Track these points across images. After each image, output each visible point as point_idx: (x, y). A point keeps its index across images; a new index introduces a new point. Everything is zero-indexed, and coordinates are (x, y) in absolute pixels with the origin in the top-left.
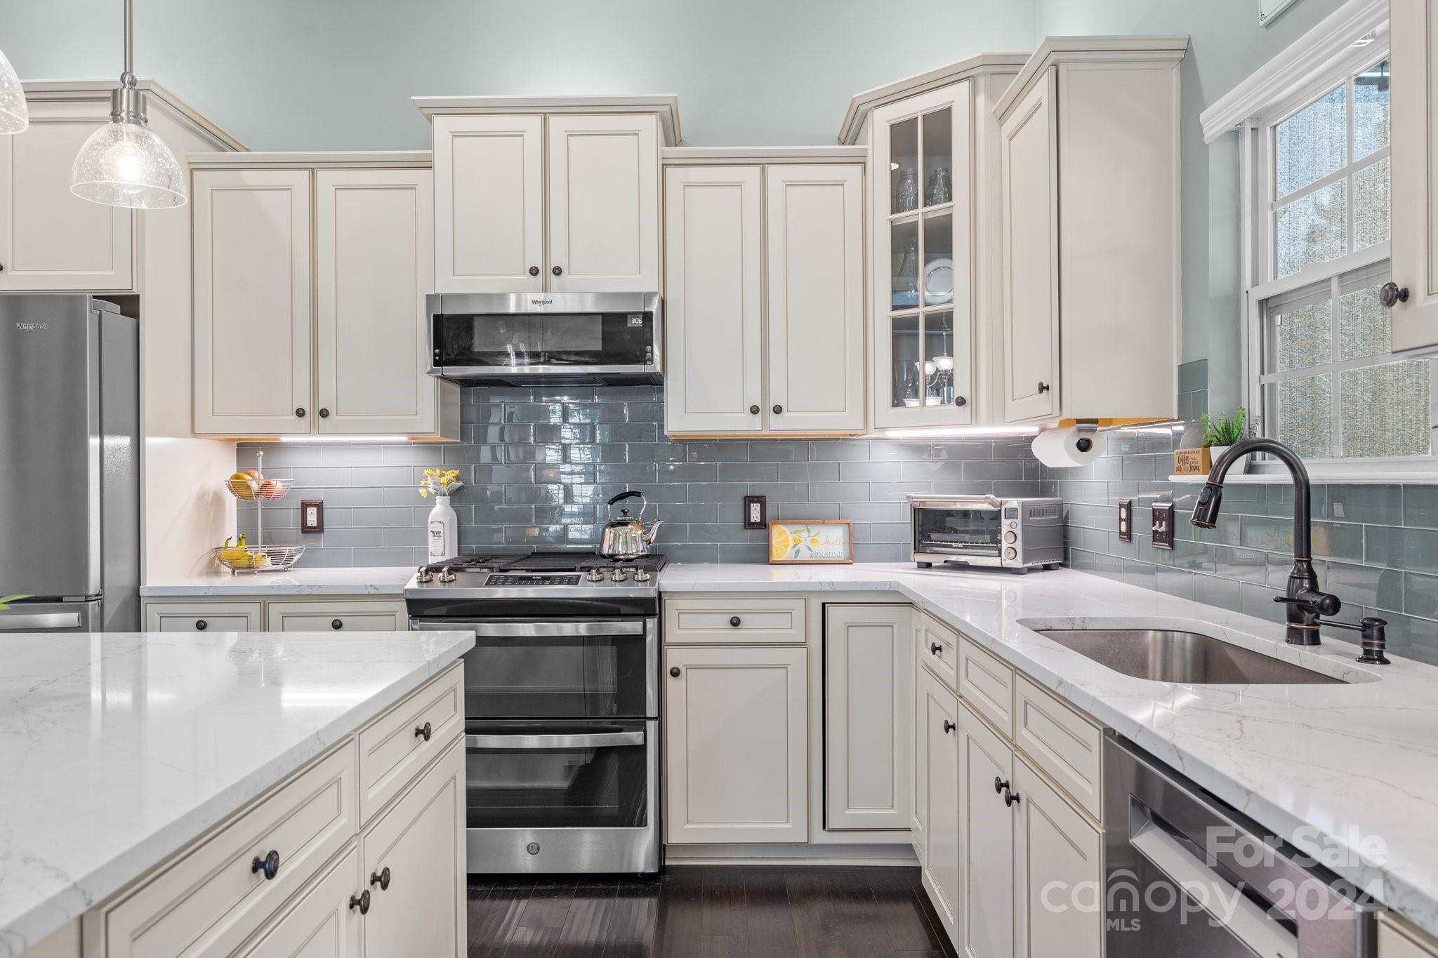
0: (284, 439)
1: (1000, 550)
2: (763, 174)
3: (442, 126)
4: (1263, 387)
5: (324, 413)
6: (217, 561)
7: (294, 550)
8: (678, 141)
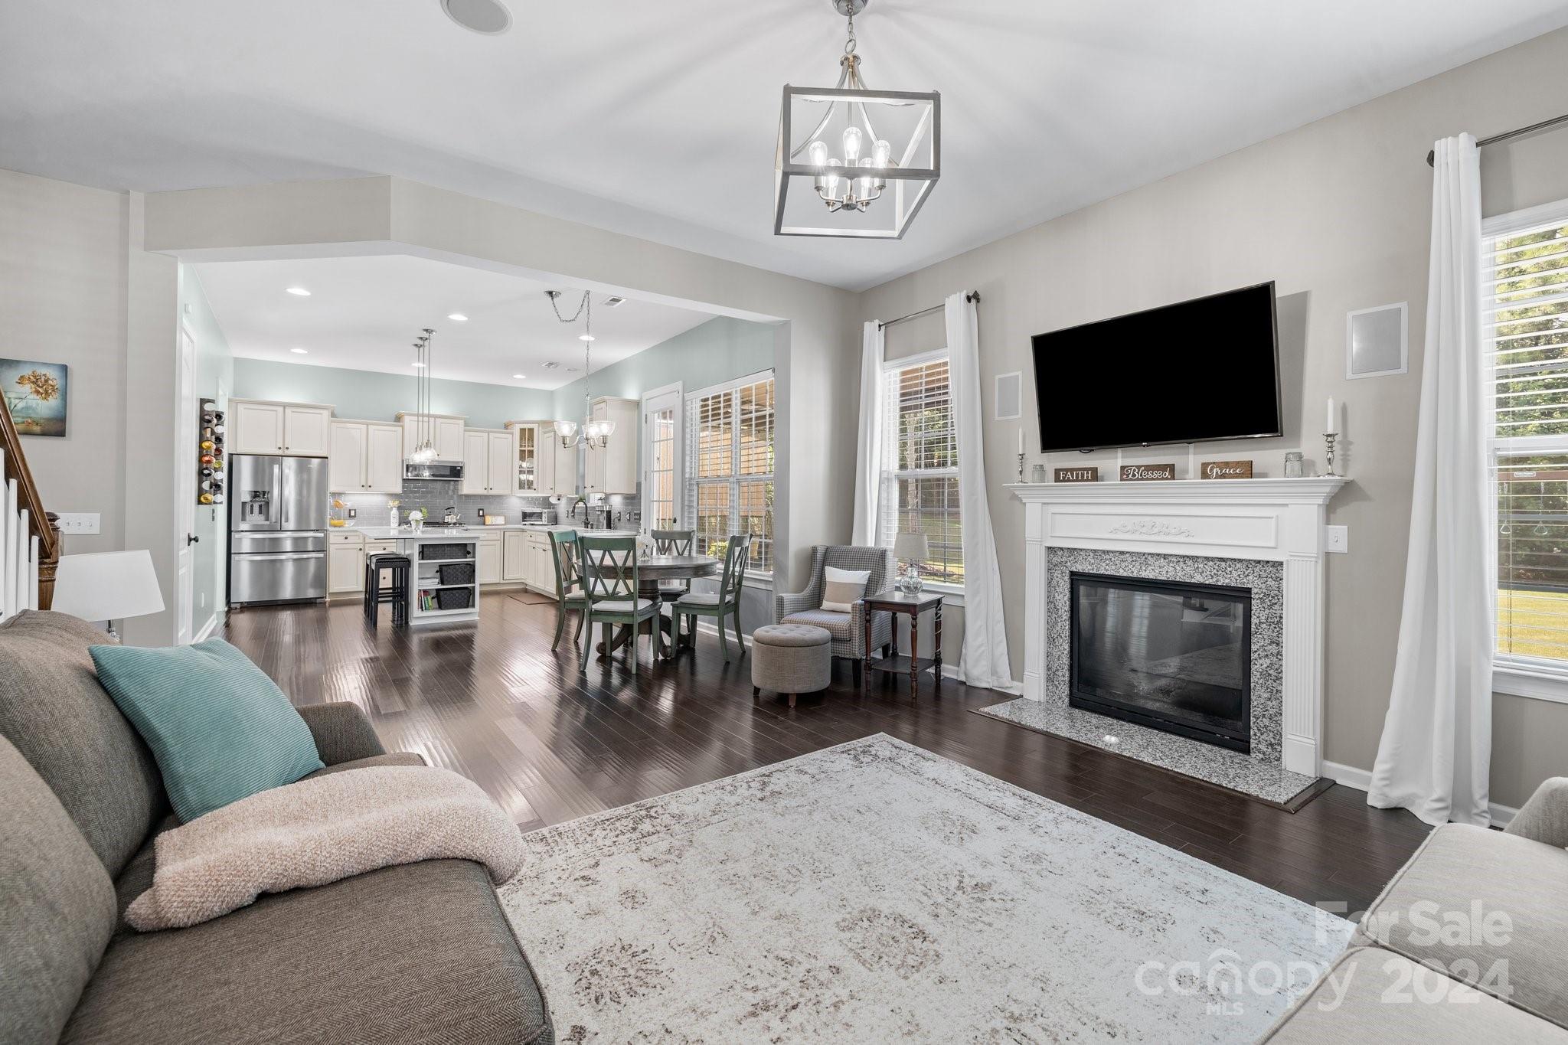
1: (542, 521)
2: (488, 434)
5: (370, 486)
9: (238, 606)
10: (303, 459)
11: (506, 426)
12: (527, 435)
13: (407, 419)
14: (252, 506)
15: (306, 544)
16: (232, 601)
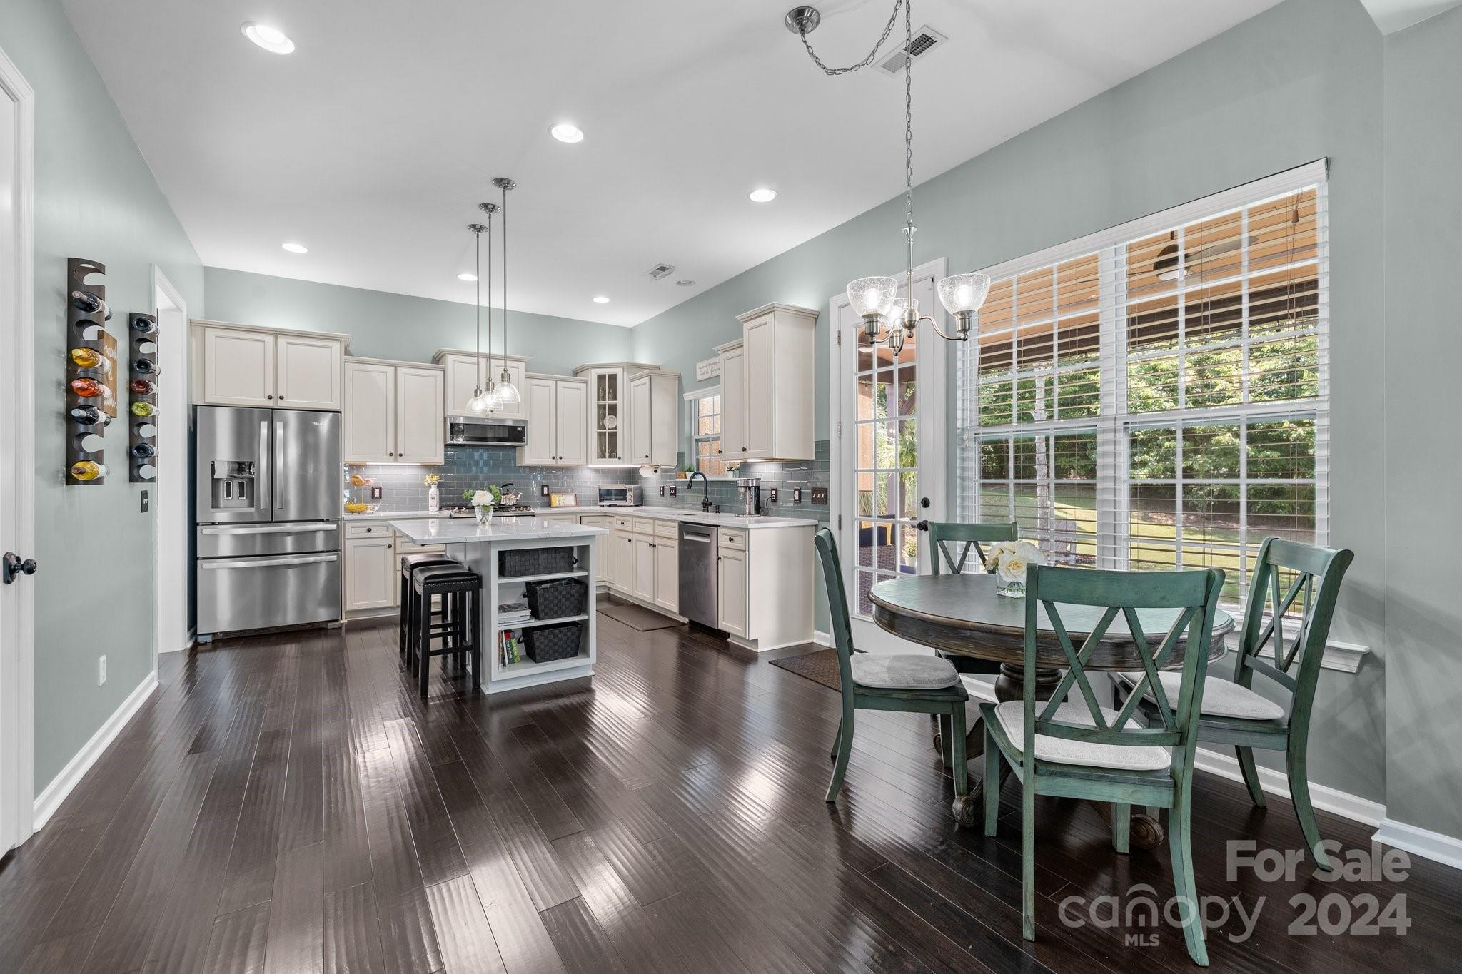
1: (627, 500)
2: (555, 383)
4: (697, 458)
5: (401, 455)
9: (209, 639)
10: (308, 416)
11: (576, 373)
12: (608, 385)
13: (450, 359)
14: (228, 485)
15: (313, 542)
16: (199, 633)
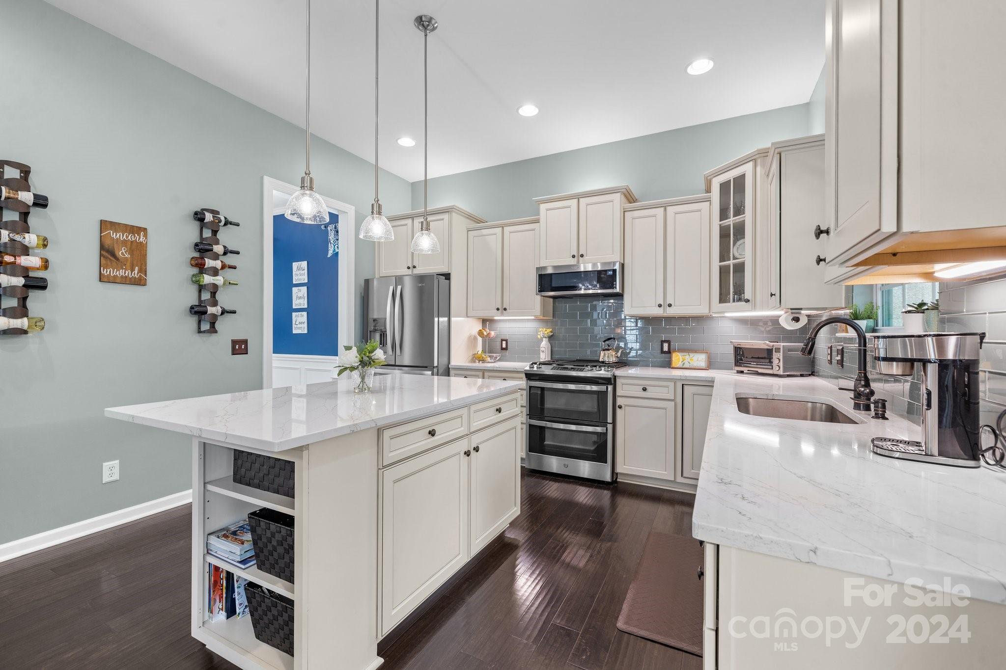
0: (496, 318)
1: (772, 366)
2: (665, 210)
3: (543, 207)
4: (883, 291)
5: (505, 309)
6: (475, 358)
7: (498, 356)
8: (635, 200)
12: (733, 194)
